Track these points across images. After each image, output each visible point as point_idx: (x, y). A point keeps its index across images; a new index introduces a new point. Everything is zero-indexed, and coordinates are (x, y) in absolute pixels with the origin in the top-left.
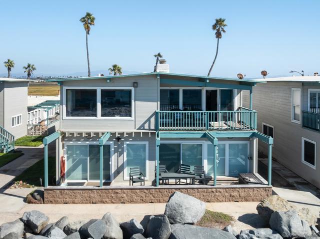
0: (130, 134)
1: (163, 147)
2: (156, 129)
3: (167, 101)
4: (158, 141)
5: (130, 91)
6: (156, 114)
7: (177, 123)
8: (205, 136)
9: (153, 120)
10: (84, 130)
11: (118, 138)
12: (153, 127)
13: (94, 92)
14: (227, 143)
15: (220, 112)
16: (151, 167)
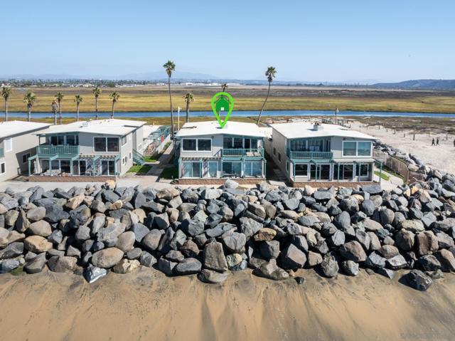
0: (210, 158)
1: (224, 164)
2: (222, 156)
3: (226, 144)
4: (222, 161)
5: (210, 141)
6: (221, 150)
7: (231, 153)
8: (241, 159)
9: (220, 153)
10: (192, 157)
11: (205, 160)
12: (220, 155)
13: (195, 141)
14: (252, 162)
15: (251, 149)
16: (219, 174)
